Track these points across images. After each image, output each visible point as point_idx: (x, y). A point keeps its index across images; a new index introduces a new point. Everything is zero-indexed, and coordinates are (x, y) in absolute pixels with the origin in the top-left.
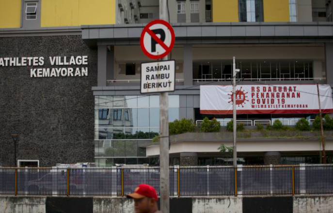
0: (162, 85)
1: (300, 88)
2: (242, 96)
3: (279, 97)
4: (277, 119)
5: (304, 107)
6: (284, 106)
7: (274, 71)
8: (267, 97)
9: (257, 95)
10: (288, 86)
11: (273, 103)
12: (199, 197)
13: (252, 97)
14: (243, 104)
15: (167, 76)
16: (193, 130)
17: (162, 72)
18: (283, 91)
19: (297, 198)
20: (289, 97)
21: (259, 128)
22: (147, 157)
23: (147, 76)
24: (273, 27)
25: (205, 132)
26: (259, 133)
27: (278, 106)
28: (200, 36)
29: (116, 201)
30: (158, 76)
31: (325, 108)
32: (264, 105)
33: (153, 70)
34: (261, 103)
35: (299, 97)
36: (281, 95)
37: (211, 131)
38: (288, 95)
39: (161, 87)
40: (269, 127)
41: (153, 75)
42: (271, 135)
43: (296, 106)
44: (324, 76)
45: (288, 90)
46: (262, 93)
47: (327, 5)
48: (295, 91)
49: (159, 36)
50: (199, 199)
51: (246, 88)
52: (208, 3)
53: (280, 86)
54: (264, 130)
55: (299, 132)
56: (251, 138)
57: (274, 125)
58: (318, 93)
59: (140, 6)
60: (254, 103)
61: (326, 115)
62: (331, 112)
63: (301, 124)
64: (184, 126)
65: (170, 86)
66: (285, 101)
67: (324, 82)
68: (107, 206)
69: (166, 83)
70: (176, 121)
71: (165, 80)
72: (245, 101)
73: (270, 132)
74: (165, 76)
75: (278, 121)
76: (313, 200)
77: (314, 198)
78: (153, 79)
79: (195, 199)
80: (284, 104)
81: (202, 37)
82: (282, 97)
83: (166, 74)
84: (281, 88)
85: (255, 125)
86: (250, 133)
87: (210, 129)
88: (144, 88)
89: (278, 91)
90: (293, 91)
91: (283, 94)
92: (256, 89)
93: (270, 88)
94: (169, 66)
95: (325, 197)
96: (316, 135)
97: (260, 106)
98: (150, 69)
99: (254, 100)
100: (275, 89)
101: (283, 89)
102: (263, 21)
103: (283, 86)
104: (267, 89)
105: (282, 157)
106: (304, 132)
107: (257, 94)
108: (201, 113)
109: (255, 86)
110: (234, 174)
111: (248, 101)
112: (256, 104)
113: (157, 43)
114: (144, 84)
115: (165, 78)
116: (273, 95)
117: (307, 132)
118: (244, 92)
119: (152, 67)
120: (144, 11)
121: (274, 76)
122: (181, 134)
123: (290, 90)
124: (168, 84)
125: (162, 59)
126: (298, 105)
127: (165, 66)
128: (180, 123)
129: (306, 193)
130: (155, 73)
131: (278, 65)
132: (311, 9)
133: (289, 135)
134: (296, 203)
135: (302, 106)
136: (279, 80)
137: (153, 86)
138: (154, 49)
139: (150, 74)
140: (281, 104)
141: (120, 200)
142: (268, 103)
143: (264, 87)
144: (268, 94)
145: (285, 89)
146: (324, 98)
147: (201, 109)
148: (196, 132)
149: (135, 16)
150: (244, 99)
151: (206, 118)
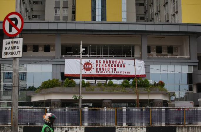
0: (15, 53)
1: (125, 61)
2: (90, 66)
3: (113, 67)
4: (110, 80)
5: (127, 73)
6: (116, 72)
7: (110, 51)
8: (105, 67)
9: (99, 66)
10: (118, 60)
11: (109, 70)
12: (59, 126)
13: (96, 67)
14: (91, 70)
15: (18, 48)
16: (59, 85)
17: (15, 45)
18: (115, 63)
19: (118, 127)
20: (119, 67)
21: (99, 85)
22: (32, 102)
23: (6, 47)
24: (110, 24)
25: (66, 87)
26: (99, 88)
27: (112, 72)
28: (65, 29)
29: (7, 128)
30: (13, 48)
31: (140, 74)
32: (103, 71)
33: (10, 44)
34: (102, 70)
35: (125, 67)
36: (114, 66)
37: (70, 87)
38: (118, 66)
39: (14, 54)
40: (105, 85)
41: (9, 47)
42: (106, 90)
43: (123, 72)
44: (140, 55)
45: (118, 63)
46: (102, 65)
47: (145, 12)
48: (122, 63)
49: (14, 22)
50: (58, 127)
51: (93, 61)
52: (74, 10)
53: (113, 60)
54: (102, 86)
55: (124, 88)
56: (94, 91)
57: (108, 83)
58: (135, 65)
59: (32, 11)
60: (97, 70)
61: (140, 78)
62: (144, 76)
63: (125, 83)
64: (54, 83)
65: (19, 54)
66: (116, 69)
67: (140, 58)
68: (2, 131)
69: (17, 52)
70: (49, 80)
71: (17, 50)
72: (92, 69)
73: (105, 87)
74: (17, 48)
75: (111, 81)
76: (128, 129)
77: (129, 128)
78: (9, 50)
79: (55, 127)
80: (116, 71)
81: (66, 30)
82: (114, 67)
83: (17, 47)
84: (114, 61)
85: (97, 83)
86: (94, 88)
87: (69, 85)
88: (4, 55)
89: (112, 63)
90: (121, 64)
91: (115, 65)
92: (98, 62)
93: (107, 61)
94: (19, 41)
95: (135, 128)
96: (134, 90)
97: (101, 72)
98: (8, 43)
99: (97, 68)
100: (110, 61)
101: (115, 62)
102: (106, 21)
103: (115, 60)
104: (105, 62)
105: (113, 103)
106: (126, 88)
107: (99, 64)
108: (65, 75)
109: (98, 60)
110: (80, 112)
111: (94, 69)
112: (99, 70)
113: (13, 27)
114: (4, 53)
115: (17, 49)
116: (109, 65)
117: (128, 88)
118: (91, 64)
119: (9, 42)
120: (35, 13)
121: (110, 54)
122: (52, 88)
123: (119, 63)
124: (18, 53)
125: (15, 37)
126: (124, 72)
127: (17, 41)
128: (51, 81)
129: (127, 125)
130: (11, 46)
131: (113, 48)
132: (135, 15)
133: (117, 90)
134: (117, 131)
135: (126, 73)
136: (113, 56)
137: (9, 53)
138: (10, 31)
139: (8, 46)
140: (114, 71)
141: (10, 127)
142: (106, 70)
143: (103, 61)
144: (106, 65)
145: (116, 62)
146: (140, 67)
147: (65, 73)
148: (61, 87)
149: (29, 17)
150: (91, 68)
151: (67, 78)
